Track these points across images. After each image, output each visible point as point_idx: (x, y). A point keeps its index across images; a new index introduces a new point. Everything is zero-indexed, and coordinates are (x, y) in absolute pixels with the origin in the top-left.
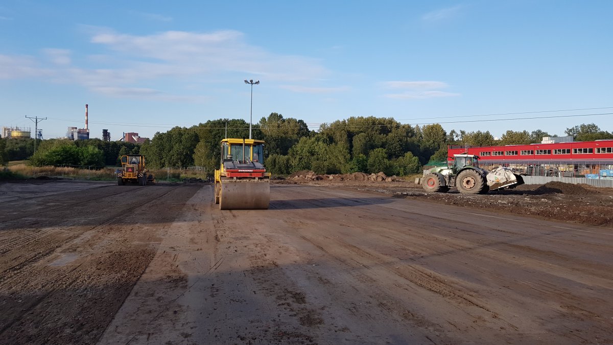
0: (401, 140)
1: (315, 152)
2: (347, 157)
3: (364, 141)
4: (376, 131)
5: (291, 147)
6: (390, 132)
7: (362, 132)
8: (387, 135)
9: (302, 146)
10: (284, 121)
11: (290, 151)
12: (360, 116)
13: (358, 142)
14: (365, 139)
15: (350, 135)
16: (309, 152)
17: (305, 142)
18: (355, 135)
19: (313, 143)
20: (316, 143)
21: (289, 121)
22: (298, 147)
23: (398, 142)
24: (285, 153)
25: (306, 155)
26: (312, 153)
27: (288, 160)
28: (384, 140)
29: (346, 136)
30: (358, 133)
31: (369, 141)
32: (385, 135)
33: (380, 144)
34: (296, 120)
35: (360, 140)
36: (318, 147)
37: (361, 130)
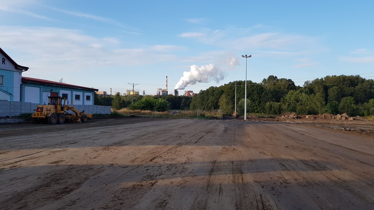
0: (365, 91)
1: (299, 100)
2: (323, 103)
3: (336, 92)
4: (346, 85)
5: (283, 97)
6: (357, 85)
7: (335, 86)
8: (355, 87)
9: (290, 96)
10: (278, 80)
11: (282, 99)
12: (334, 75)
13: (332, 92)
14: (337, 90)
15: (326, 89)
16: (295, 100)
17: (292, 94)
18: (330, 88)
19: (298, 94)
20: (300, 94)
21: (282, 80)
22: (287, 97)
23: (363, 92)
24: (278, 101)
25: (293, 102)
26: (297, 101)
27: (280, 106)
28: (352, 91)
29: (323, 89)
30: (332, 87)
31: (340, 92)
32: (353, 88)
33: (349, 93)
34: (286, 79)
35: (333, 91)
36: (302, 97)
37: (335, 84)
